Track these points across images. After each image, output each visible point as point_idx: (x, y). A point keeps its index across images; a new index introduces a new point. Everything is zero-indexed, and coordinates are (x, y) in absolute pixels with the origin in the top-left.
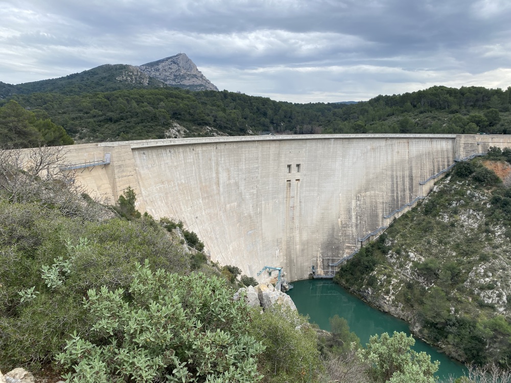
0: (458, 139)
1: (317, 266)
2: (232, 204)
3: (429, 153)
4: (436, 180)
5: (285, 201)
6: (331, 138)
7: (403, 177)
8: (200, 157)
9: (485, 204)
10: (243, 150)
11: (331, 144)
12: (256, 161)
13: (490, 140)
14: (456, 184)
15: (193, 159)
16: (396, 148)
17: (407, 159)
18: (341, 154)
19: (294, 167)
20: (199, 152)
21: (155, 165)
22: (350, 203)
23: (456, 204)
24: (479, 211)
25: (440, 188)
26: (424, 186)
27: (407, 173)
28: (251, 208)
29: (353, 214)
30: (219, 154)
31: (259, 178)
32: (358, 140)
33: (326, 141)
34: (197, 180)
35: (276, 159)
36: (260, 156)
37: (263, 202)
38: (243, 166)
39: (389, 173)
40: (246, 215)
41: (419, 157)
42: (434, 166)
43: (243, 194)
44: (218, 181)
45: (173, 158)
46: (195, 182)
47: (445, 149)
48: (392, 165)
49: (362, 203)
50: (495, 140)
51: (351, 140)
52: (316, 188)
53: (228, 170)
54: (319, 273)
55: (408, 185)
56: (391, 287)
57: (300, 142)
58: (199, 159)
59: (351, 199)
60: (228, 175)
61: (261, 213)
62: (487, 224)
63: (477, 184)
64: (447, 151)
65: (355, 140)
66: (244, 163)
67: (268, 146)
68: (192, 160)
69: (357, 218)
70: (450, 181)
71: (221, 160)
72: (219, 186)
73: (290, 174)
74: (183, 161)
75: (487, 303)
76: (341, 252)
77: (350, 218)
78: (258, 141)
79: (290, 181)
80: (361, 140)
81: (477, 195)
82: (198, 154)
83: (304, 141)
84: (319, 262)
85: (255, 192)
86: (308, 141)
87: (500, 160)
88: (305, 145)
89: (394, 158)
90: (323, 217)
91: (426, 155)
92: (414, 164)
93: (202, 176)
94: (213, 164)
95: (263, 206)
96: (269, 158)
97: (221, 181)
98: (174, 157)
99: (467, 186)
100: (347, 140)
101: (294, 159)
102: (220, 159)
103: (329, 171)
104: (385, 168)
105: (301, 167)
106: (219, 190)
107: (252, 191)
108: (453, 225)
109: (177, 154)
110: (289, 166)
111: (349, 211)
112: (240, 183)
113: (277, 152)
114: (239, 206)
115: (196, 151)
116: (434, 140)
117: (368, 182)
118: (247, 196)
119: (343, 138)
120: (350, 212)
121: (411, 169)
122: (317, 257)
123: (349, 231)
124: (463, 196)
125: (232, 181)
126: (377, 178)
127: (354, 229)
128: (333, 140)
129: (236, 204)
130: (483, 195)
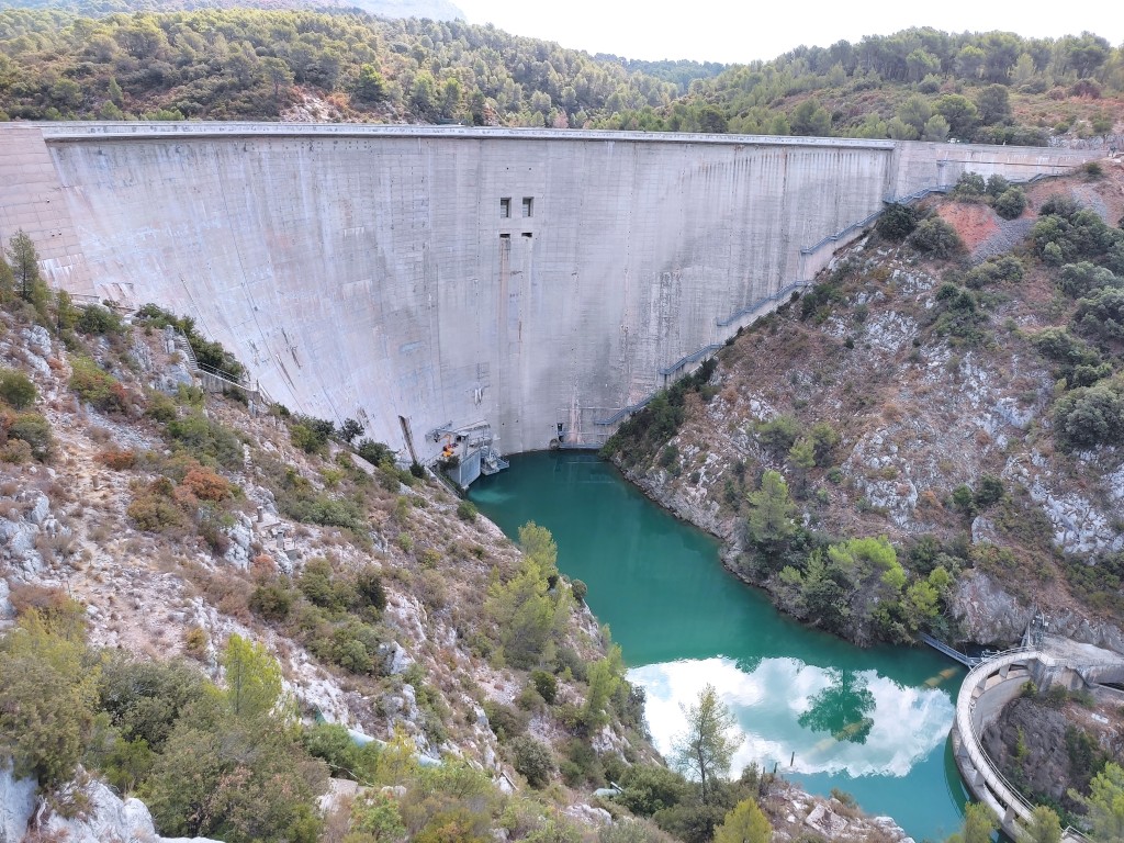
0: (898, 151)
1: (569, 423)
2: (360, 284)
3: (830, 181)
4: (838, 245)
5: (496, 282)
6: (608, 140)
7: (768, 236)
8: (266, 168)
9: (924, 300)
10: (384, 157)
11: (606, 153)
12: (421, 186)
13: (968, 157)
14: (876, 254)
15: (246, 172)
16: (756, 169)
17: (781, 195)
18: (631, 179)
19: (517, 204)
20: (263, 156)
21: (135, 182)
22: (646, 291)
23: (867, 299)
24: (909, 315)
25: (840, 264)
26: (810, 257)
27: (776, 228)
28: (410, 294)
29: (653, 315)
30: (320, 164)
31: (429, 226)
32: (670, 146)
33: (596, 146)
34: (257, 222)
35: (472, 183)
36: (430, 173)
37: (441, 282)
38: (385, 195)
39: (738, 226)
40: (396, 308)
41: (807, 191)
42: (837, 214)
43: (389, 262)
44: (320, 228)
45: (186, 166)
46: (254, 227)
47: (867, 174)
48: (746, 209)
49: (673, 291)
50: (980, 157)
51: (655, 146)
52: (571, 255)
53: (346, 204)
54: (572, 437)
55: (776, 255)
56: (702, 470)
57: (533, 146)
58: (264, 174)
59: (651, 282)
60: (346, 214)
61: (435, 306)
62: (917, 344)
63: (918, 254)
64: (871, 178)
65: (663, 147)
66: (388, 188)
67: (451, 151)
68: (243, 176)
69: (660, 323)
70: (865, 248)
71: (326, 180)
72: (321, 240)
73: (507, 220)
74: (217, 177)
75: (876, 507)
76: (621, 396)
77: (646, 324)
78: (423, 137)
79: (507, 235)
80: (678, 147)
81: (910, 279)
82: (260, 160)
83: (542, 143)
84: (573, 416)
85: (421, 259)
86: (550, 143)
87: (976, 202)
88: (544, 155)
89: (751, 192)
90: (585, 321)
91: (823, 185)
92: (793, 207)
93: (274, 214)
94: (304, 188)
95: (442, 291)
96: (454, 179)
97: (327, 229)
98: (190, 165)
99: (897, 259)
100: (644, 146)
101: (518, 185)
102: (322, 177)
103: (602, 218)
104: (730, 214)
105: (535, 204)
106: (322, 251)
107: (411, 255)
108: (849, 345)
109: (199, 158)
110: (506, 202)
111: (644, 307)
112: (378, 236)
113: (475, 168)
114: (378, 287)
115: (252, 153)
116: (845, 152)
117: (690, 244)
118: (398, 267)
119: (635, 141)
120: (645, 311)
121: (785, 218)
122: (569, 407)
123: (641, 350)
124: (883, 281)
125: (357, 231)
126: (708, 236)
127: (652, 348)
128: (611, 144)
129: (368, 283)
130: (924, 280)
